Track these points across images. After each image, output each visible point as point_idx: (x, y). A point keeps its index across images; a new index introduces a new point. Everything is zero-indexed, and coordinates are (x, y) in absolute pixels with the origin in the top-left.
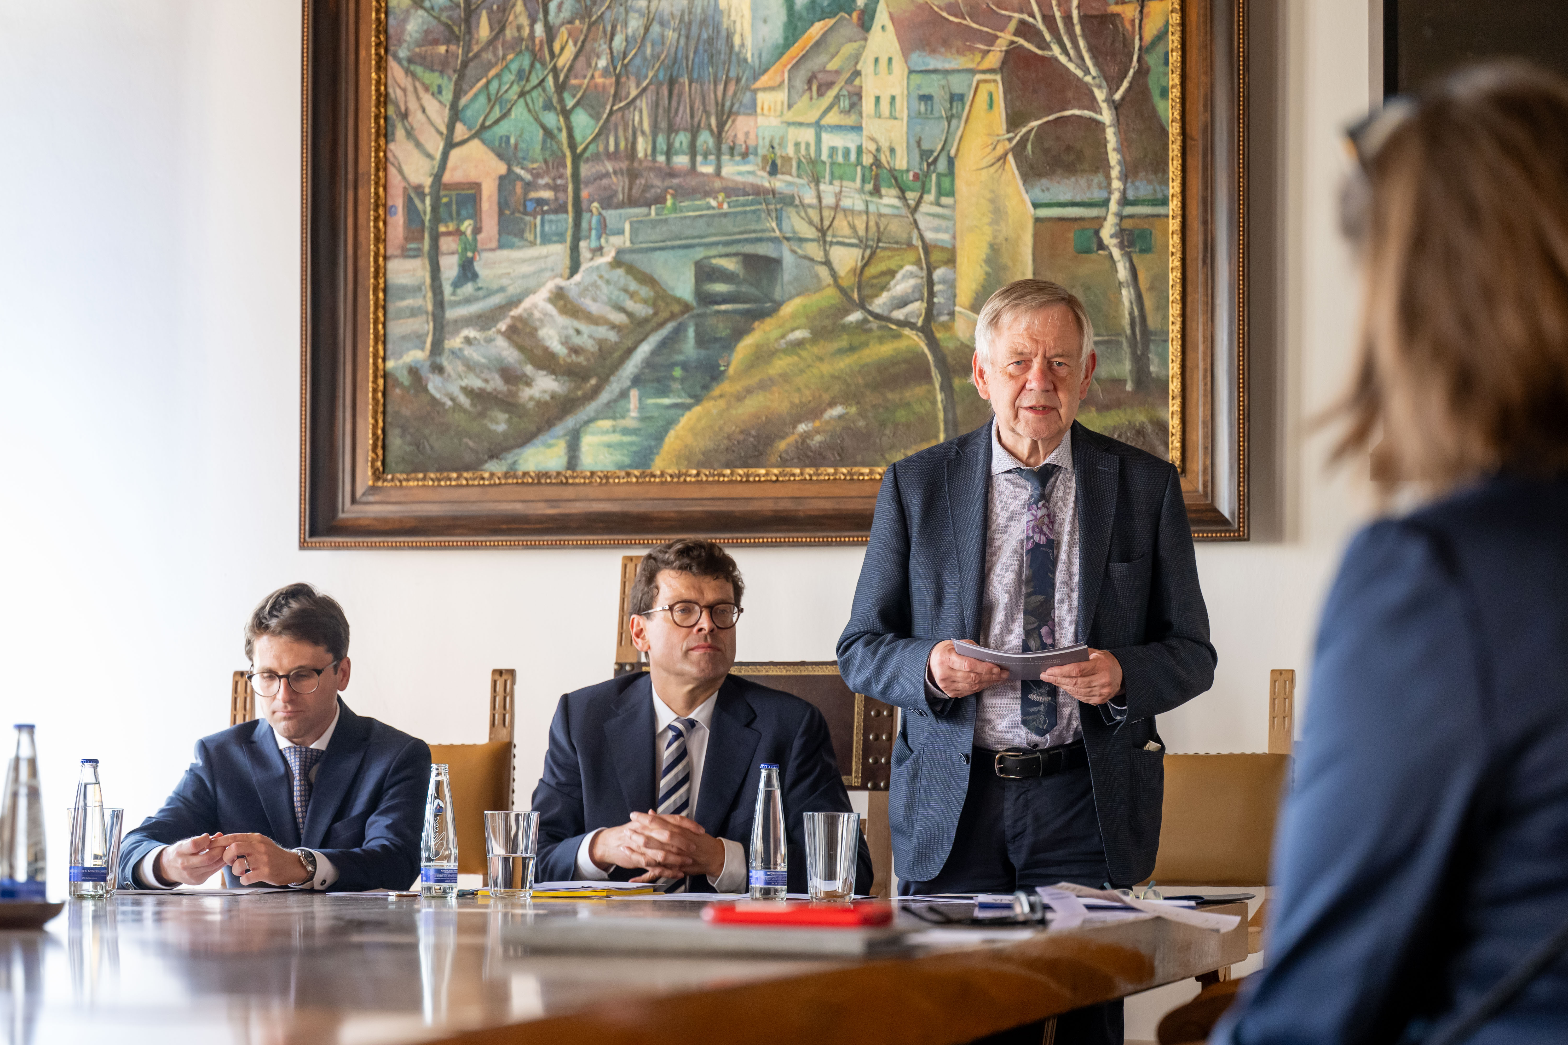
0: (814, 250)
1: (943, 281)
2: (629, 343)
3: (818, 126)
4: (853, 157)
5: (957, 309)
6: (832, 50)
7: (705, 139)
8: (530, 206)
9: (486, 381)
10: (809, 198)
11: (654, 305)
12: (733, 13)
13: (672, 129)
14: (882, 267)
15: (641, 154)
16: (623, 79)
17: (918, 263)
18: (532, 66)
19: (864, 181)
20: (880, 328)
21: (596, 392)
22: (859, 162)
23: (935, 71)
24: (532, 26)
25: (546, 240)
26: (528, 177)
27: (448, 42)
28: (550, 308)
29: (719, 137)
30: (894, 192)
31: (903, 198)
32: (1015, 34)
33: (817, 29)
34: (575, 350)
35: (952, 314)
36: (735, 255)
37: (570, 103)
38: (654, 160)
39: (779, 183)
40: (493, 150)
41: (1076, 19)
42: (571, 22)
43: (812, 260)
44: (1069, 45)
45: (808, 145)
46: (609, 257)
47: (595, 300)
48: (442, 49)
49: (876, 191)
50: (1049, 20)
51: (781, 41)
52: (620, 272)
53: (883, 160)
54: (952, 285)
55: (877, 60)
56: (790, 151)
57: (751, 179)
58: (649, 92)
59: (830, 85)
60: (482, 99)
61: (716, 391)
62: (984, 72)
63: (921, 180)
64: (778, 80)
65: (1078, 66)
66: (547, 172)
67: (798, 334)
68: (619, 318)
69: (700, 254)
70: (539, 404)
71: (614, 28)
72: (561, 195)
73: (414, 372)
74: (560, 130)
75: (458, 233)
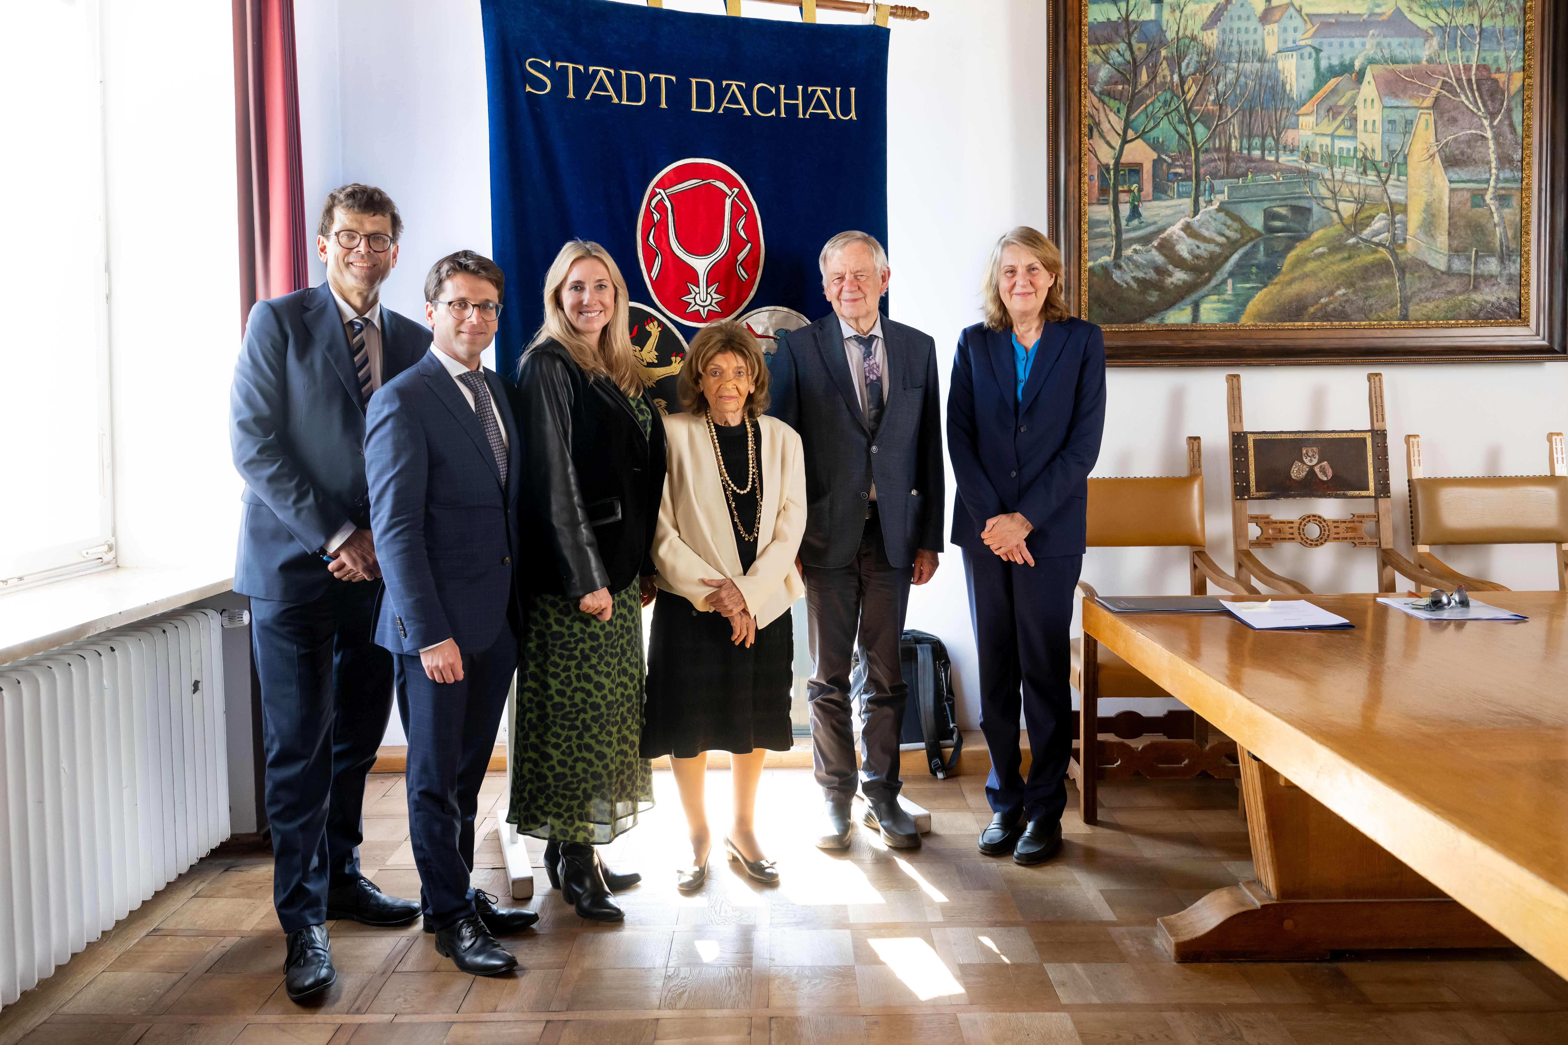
0: (1330, 203)
1: (1401, 222)
2: (1227, 253)
3: (1333, 136)
4: (1352, 153)
5: (1408, 237)
6: (1341, 95)
7: (1270, 141)
8: (1171, 176)
9: (1145, 273)
10: (1327, 175)
11: (1241, 233)
12: (1286, 72)
13: (1250, 136)
14: (1367, 214)
15: (1234, 149)
16: (1224, 107)
17: (1386, 212)
18: (1172, 98)
19: (1357, 167)
20: (1366, 246)
21: (1209, 280)
22: (1355, 156)
23: (1397, 107)
24: (1172, 76)
25: (1180, 196)
26: (1170, 161)
27: (1123, 83)
28: (1182, 234)
29: (1277, 141)
30: (1374, 173)
31: (1379, 176)
32: (1441, 88)
33: (1333, 82)
34: (1197, 257)
35: (1405, 240)
36: (1286, 206)
37: (1194, 120)
38: (1241, 153)
39: (1311, 167)
40: (1149, 145)
41: (1474, 81)
42: (1194, 74)
43: (1329, 209)
44: (1470, 95)
45: (1327, 146)
46: (1216, 206)
47: (1207, 229)
48: (1120, 87)
49: (1365, 172)
50: (1459, 80)
51: (1313, 88)
52: (1222, 214)
53: (1368, 155)
54: (1405, 224)
55: (1365, 100)
56: (1317, 149)
57: (1296, 164)
58: (1238, 115)
59: (1340, 113)
60: (1143, 117)
61: (1276, 280)
62: (1422, 108)
63: (1390, 166)
64: (1311, 109)
65: (1474, 106)
66: (1181, 158)
67: (1321, 250)
68: (1222, 240)
69: (1266, 205)
70: (1176, 286)
71: (1218, 78)
72: (1188, 171)
73: (1104, 268)
74: (1188, 135)
75: (1130, 191)
